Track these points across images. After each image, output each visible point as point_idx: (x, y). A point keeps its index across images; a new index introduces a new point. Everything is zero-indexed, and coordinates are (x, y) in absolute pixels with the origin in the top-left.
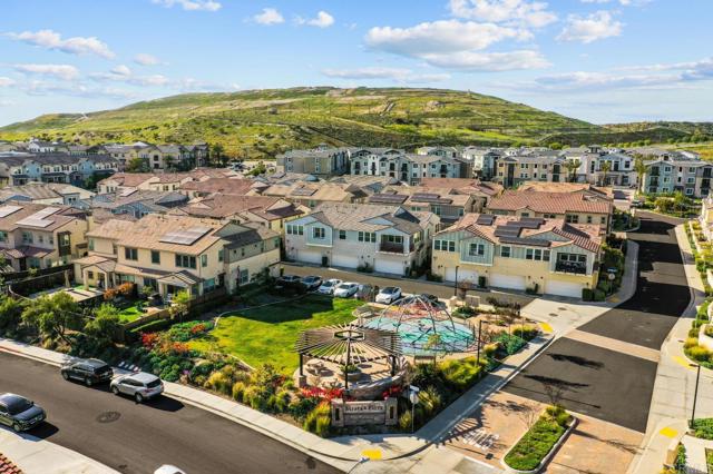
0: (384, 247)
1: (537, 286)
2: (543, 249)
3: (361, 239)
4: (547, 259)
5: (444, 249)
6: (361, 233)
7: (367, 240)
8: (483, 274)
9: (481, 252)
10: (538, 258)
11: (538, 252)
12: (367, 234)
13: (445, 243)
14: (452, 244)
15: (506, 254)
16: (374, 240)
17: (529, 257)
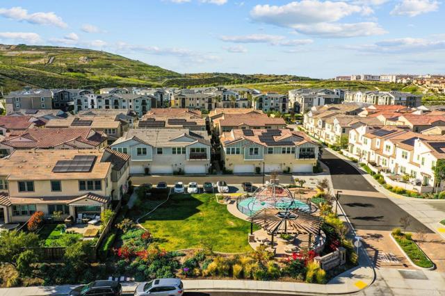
0: (192, 157)
1: (289, 169)
2: (291, 147)
3: (174, 153)
4: (293, 152)
5: (233, 153)
6: (174, 149)
7: (179, 153)
8: (257, 165)
9: (256, 153)
10: (288, 152)
11: (289, 149)
12: (179, 149)
13: (233, 149)
14: (238, 149)
15: (270, 152)
16: (184, 152)
17: (284, 152)
